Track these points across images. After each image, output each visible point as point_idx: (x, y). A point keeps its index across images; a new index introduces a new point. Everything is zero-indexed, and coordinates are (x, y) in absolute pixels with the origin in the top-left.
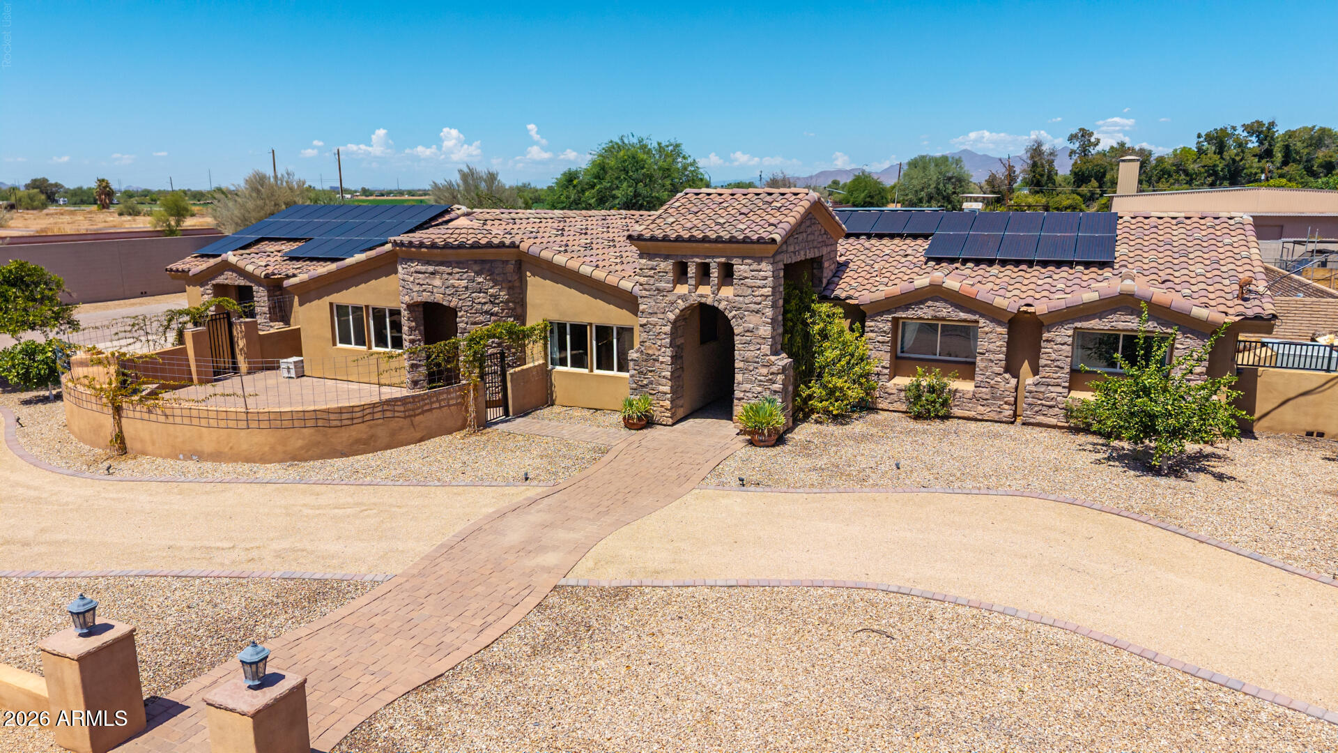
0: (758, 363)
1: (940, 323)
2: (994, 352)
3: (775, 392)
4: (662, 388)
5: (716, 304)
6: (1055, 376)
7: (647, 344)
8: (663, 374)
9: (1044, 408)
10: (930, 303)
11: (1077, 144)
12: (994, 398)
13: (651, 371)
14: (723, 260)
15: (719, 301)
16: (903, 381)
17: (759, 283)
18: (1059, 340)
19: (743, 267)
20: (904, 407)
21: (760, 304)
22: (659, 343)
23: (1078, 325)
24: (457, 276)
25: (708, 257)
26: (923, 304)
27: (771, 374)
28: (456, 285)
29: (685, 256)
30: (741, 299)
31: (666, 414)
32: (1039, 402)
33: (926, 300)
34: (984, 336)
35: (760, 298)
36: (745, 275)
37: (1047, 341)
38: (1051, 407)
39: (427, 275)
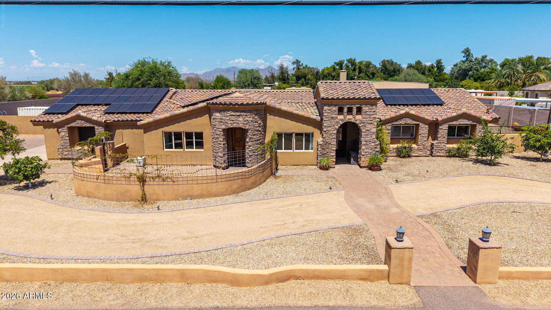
0: (371, 142)
1: (402, 125)
2: (424, 134)
3: (377, 151)
4: (331, 154)
5: (355, 122)
6: (443, 140)
7: (326, 138)
8: (333, 149)
9: (440, 151)
10: (404, 119)
11: (295, 65)
12: (424, 149)
13: (327, 148)
14: (359, 106)
15: (356, 121)
16: (395, 146)
17: (372, 113)
18: (444, 128)
19: (366, 108)
20: (395, 155)
21: (372, 121)
22: (331, 137)
23: (450, 123)
24: (249, 116)
25: (353, 105)
26: (402, 119)
27: (375, 145)
28: (248, 120)
29: (343, 105)
30: (365, 119)
31: (333, 164)
32: (438, 149)
33: (403, 118)
34: (421, 129)
35: (372, 119)
36: (367, 111)
37: (441, 129)
38: (441, 150)
39: (236, 116)
